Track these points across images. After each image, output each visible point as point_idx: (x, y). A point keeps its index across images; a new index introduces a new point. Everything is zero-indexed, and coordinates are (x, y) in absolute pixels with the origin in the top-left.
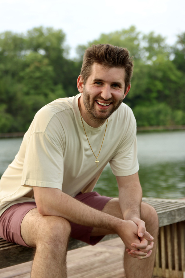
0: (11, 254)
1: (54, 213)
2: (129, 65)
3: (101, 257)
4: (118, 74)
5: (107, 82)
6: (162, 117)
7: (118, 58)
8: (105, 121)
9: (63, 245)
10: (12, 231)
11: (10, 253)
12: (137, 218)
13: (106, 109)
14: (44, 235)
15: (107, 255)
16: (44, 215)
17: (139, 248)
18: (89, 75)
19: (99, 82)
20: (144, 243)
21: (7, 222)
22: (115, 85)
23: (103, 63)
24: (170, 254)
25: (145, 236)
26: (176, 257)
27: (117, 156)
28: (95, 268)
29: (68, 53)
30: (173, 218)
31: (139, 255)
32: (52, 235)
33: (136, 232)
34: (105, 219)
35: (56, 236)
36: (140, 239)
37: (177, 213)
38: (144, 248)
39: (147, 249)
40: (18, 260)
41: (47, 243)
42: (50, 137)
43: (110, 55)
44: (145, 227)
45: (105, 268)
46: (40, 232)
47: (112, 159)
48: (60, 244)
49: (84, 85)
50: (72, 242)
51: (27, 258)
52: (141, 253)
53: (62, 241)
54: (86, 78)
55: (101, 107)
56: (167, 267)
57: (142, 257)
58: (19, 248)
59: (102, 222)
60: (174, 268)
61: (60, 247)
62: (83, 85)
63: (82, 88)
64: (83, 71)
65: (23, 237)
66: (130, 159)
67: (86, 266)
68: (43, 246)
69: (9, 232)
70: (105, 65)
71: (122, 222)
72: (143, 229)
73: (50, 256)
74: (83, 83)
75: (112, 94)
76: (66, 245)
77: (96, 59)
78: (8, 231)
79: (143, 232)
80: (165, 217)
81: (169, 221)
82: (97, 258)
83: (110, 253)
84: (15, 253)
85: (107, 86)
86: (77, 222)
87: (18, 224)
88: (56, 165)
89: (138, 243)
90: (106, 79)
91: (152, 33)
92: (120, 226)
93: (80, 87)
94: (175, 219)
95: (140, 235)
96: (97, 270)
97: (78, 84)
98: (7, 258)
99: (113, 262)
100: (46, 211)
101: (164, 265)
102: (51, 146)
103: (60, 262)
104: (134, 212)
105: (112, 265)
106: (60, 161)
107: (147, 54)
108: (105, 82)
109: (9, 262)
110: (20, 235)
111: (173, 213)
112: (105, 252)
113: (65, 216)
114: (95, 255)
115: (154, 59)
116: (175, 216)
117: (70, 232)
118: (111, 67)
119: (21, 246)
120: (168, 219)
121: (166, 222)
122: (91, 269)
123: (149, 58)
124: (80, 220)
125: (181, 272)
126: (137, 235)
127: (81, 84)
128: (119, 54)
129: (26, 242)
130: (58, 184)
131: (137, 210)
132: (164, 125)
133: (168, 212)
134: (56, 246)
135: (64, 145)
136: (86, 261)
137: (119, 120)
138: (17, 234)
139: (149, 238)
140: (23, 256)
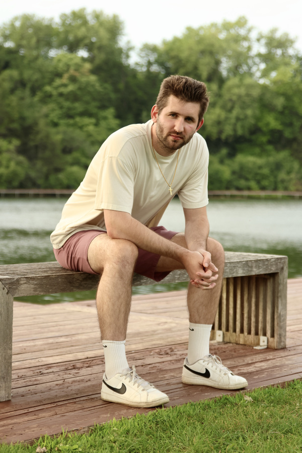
0: (75, 279)
1: (123, 236)
2: (204, 101)
3: (166, 326)
4: (193, 109)
5: (182, 115)
6: (282, 175)
7: (195, 93)
8: (175, 151)
9: (130, 267)
10: (78, 256)
11: (73, 278)
12: (203, 250)
13: (178, 140)
14: (113, 256)
15: (173, 325)
16: (113, 238)
17: (203, 277)
18: (165, 107)
19: (174, 115)
20: (209, 273)
21: (72, 248)
22: (189, 119)
23: (180, 97)
24: (246, 315)
25: (210, 267)
26: (253, 319)
27: (186, 187)
28: (158, 334)
29: (128, 56)
30: (250, 269)
31: (202, 285)
32: (120, 256)
33: (201, 262)
34: (172, 247)
35: (124, 257)
36: (205, 269)
37: (254, 265)
38: (208, 278)
39: (211, 279)
40: (82, 287)
41: (115, 263)
42: (123, 162)
43: (187, 89)
44: (210, 258)
45: (169, 334)
46: (108, 253)
47: (181, 190)
48: (128, 265)
49: (159, 115)
50: (135, 277)
51: (90, 286)
52: (204, 283)
53: (129, 262)
54: (161, 108)
55: (174, 137)
56: (242, 331)
57: (205, 288)
58: (82, 275)
59: (169, 250)
60: (249, 333)
61: (127, 267)
62: (157, 115)
63: (156, 117)
64: (159, 101)
65: (89, 262)
66: (199, 192)
67: (146, 332)
68: (111, 266)
69: (74, 258)
70: (182, 99)
71: (188, 252)
72: (209, 259)
73: (117, 275)
74: (157, 113)
75: (184, 128)
76: (133, 267)
77: (173, 92)
78: (73, 256)
79: (209, 263)
80: (240, 267)
81: (244, 271)
82: (160, 327)
83: (177, 324)
84: (78, 280)
85: (181, 119)
86: (144, 248)
87: (85, 248)
88: (127, 190)
89: (202, 273)
90: (181, 112)
91: (274, 31)
92: (186, 256)
93: (154, 117)
94: (251, 271)
95: (206, 265)
96: (160, 335)
97: (152, 113)
98: (70, 283)
99: (180, 330)
100: (115, 233)
101: (238, 329)
102: (123, 171)
103: (126, 282)
104: (201, 245)
105: (179, 333)
106: (130, 186)
107: (263, 66)
108: (180, 115)
109: (72, 288)
110: (86, 259)
111: (250, 264)
112: (171, 323)
113: (134, 240)
114: (159, 324)
115: (274, 74)
116: (252, 267)
117: (137, 256)
118: (187, 101)
119: (85, 273)
120: (244, 270)
121: (240, 273)
122: (152, 335)
123: (265, 74)
124: (147, 246)
125: (257, 336)
126: (203, 266)
127: (155, 114)
128: (196, 88)
129: (92, 267)
130: (128, 208)
131: (204, 243)
132: (286, 189)
133: (243, 261)
134: (124, 266)
135: (135, 170)
136: (147, 329)
137: (190, 150)
138: (83, 259)
139: (214, 269)
140: (85, 284)
